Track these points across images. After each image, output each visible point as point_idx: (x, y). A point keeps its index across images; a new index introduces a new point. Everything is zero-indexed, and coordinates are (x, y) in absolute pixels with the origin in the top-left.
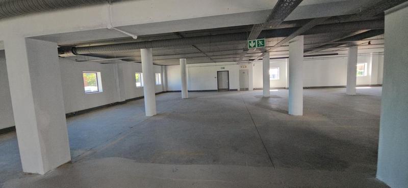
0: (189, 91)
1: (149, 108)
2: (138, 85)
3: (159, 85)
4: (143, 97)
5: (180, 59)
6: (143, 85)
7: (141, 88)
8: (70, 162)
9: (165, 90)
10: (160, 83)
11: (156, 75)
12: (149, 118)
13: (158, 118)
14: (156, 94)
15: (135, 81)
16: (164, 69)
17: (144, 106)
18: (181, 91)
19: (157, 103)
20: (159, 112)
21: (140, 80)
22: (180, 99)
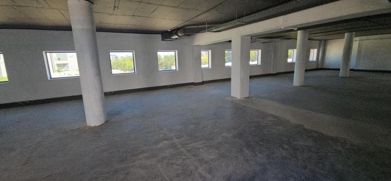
2: (290, 60)
3: (313, 62)
4: (293, 72)
6: (294, 61)
7: (292, 64)
8: (248, 97)
9: (320, 67)
10: (315, 59)
11: (312, 51)
15: (287, 57)
18: (339, 70)
21: (293, 56)
22: (338, 76)
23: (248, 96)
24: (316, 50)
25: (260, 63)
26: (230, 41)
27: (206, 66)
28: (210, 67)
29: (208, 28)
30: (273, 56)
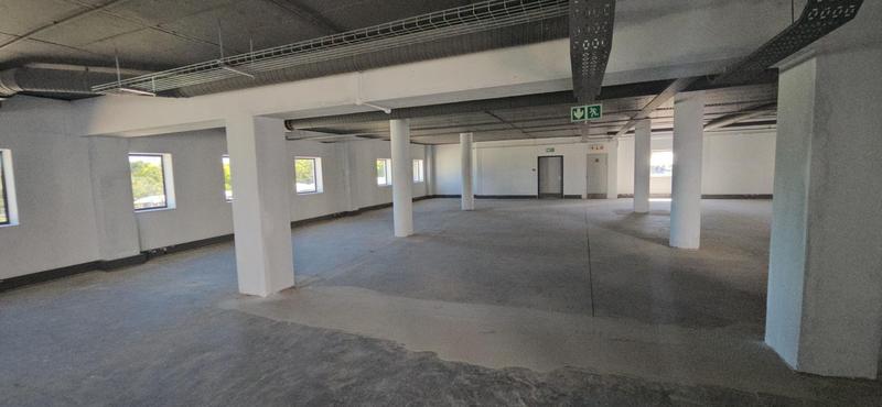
0: (476, 197)
1: (402, 222)
2: (381, 181)
3: (419, 183)
4: (391, 205)
5: (461, 135)
6: (390, 182)
7: (388, 189)
8: (293, 288)
9: (430, 194)
10: (422, 179)
11: (415, 163)
12: (400, 240)
13: (417, 241)
14: (414, 200)
15: (375, 174)
16: (430, 152)
17: (391, 221)
18: (459, 196)
19: (415, 216)
20: (416, 232)
21: (386, 174)
22: (459, 210)
23: (292, 284)
24: (421, 162)
25: (320, 188)
26: (222, 131)
27: (157, 200)
28: (172, 204)
29: (123, 77)
30: (347, 173)
